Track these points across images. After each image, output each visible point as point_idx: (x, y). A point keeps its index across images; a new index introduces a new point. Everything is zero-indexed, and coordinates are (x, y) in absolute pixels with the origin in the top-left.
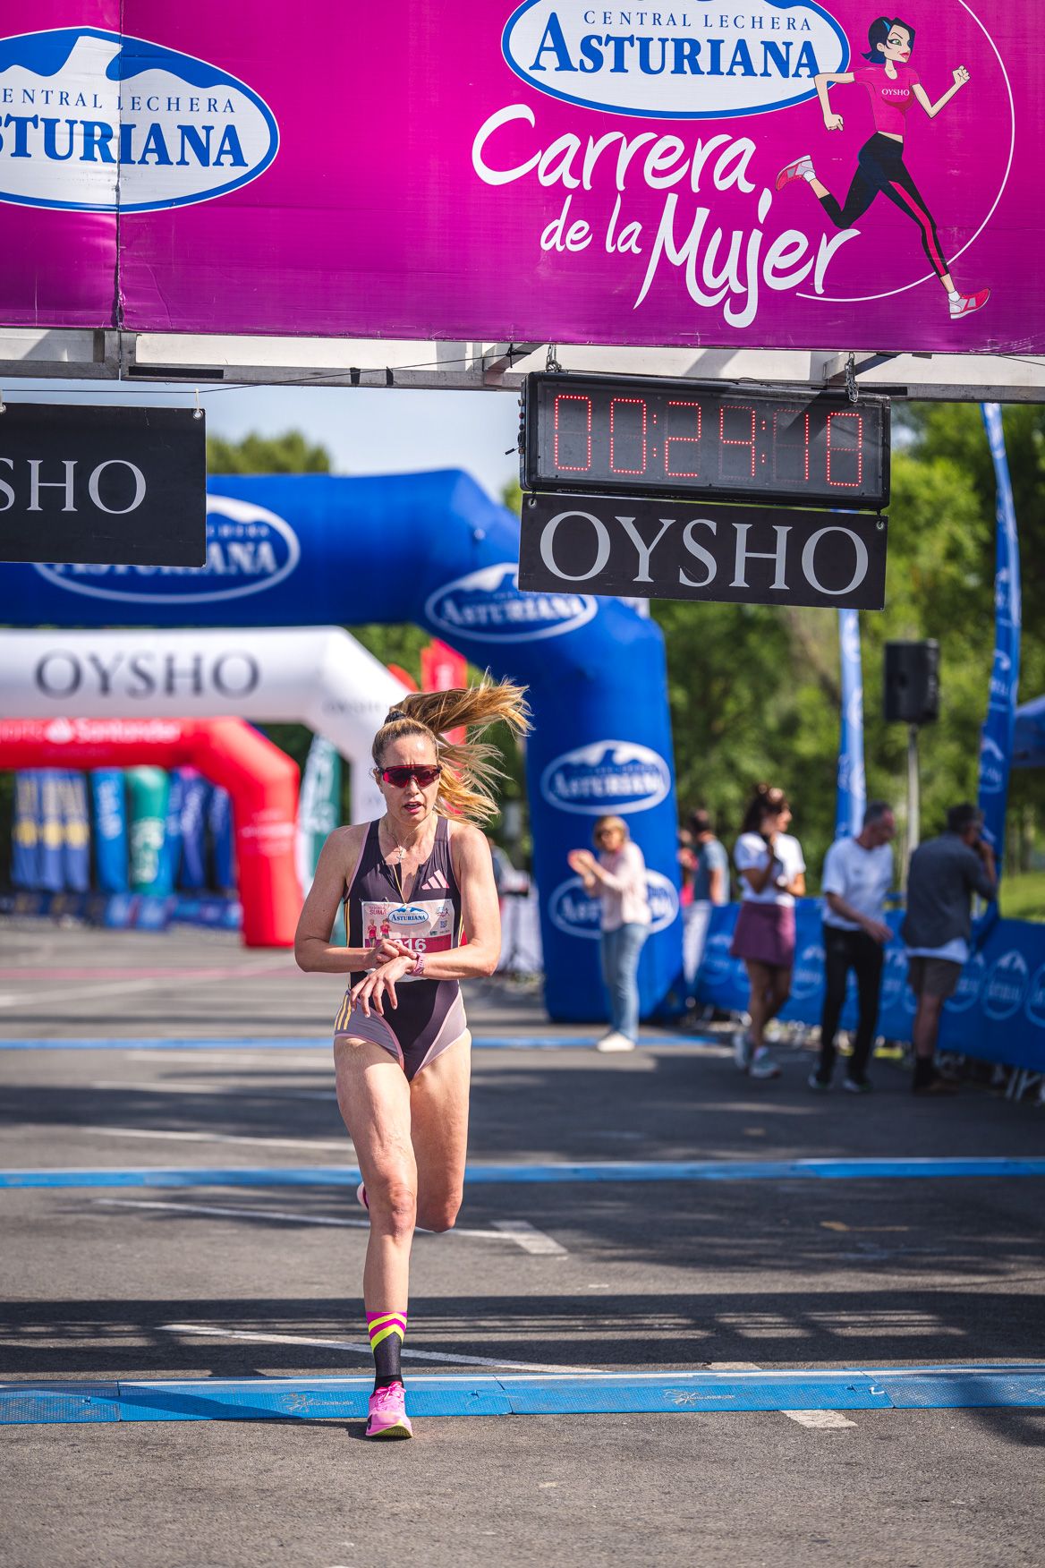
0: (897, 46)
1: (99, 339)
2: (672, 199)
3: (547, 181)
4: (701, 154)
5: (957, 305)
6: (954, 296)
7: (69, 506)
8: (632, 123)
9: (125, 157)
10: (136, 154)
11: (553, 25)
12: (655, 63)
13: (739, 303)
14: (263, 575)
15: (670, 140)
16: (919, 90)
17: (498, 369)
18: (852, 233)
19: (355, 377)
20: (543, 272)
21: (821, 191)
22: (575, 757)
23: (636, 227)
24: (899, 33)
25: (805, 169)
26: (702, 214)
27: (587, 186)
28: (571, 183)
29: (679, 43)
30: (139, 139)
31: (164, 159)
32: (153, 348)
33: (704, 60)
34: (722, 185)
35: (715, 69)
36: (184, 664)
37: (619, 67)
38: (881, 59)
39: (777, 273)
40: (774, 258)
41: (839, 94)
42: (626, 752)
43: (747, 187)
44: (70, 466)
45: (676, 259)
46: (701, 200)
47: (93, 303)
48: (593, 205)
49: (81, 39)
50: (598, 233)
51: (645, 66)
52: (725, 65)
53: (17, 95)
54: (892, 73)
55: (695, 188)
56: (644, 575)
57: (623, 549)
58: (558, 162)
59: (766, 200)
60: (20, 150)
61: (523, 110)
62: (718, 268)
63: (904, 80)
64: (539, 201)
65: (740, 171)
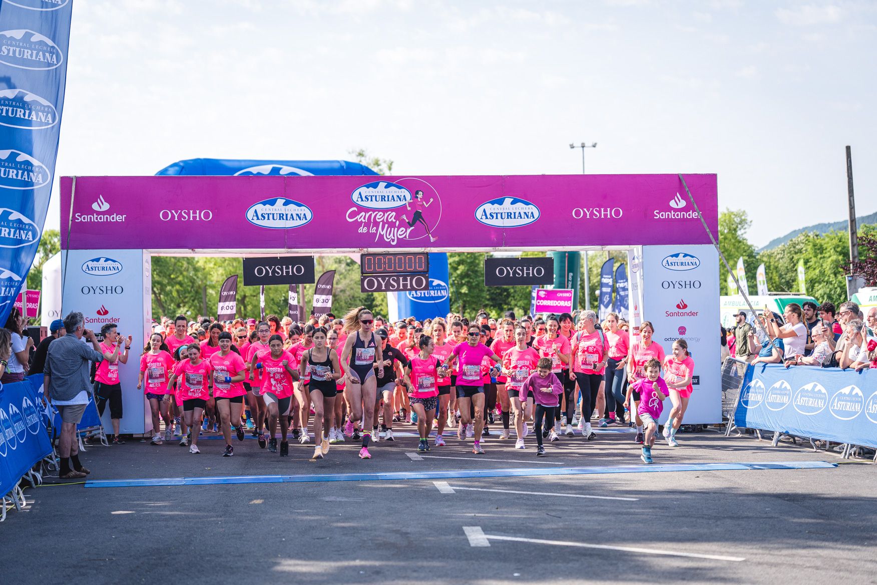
0: (420, 195)
2: (381, 223)
3: (359, 220)
5: (432, 240)
6: (431, 238)
8: (374, 210)
9: (287, 219)
11: (360, 194)
12: (378, 200)
13: (393, 240)
15: (381, 213)
16: (424, 203)
18: (413, 228)
23: (375, 228)
24: (421, 193)
25: (404, 217)
26: (386, 225)
28: (364, 221)
29: (382, 196)
31: (293, 219)
33: (386, 199)
34: (390, 220)
35: (388, 200)
37: (372, 201)
38: (417, 197)
40: (399, 232)
41: (410, 204)
43: (394, 221)
45: (382, 233)
46: (386, 223)
48: (367, 225)
50: (368, 229)
51: (376, 200)
52: (390, 200)
54: (419, 200)
56: (383, 288)
57: (379, 284)
58: (361, 217)
59: (398, 223)
60: (268, 219)
61: (355, 209)
62: (389, 235)
63: (422, 201)
64: (358, 224)
65: (393, 218)
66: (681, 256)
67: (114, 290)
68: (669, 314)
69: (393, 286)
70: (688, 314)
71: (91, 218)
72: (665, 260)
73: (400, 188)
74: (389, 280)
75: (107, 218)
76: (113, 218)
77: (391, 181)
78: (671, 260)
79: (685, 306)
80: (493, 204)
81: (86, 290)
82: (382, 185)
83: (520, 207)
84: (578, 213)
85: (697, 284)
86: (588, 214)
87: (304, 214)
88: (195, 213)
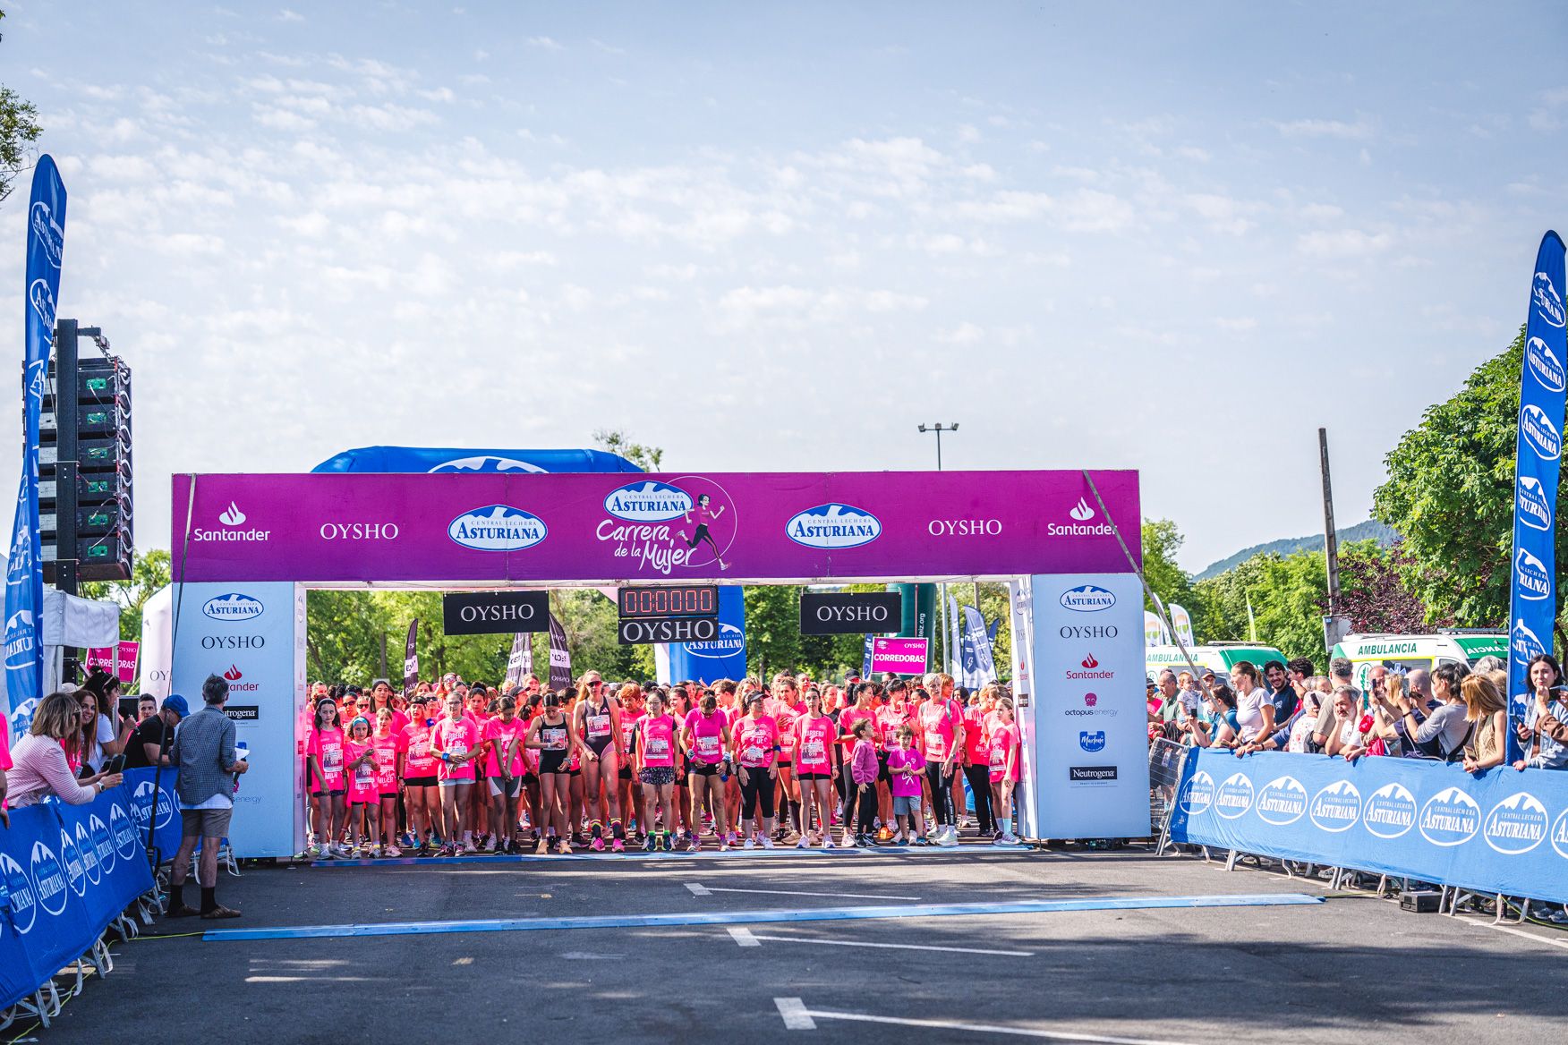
0: (705, 501)
2: (648, 543)
3: (616, 539)
4: (655, 531)
5: (723, 567)
6: (722, 564)
8: (637, 523)
9: (509, 537)
12: (643, 508)
13: (666, 568)
15: (647, 528)
16: (711, 512)
18: (694, 549)
23: (639, 550)
24: (706, 498)
25: (682, 533)
26: (656, 546)
29: (649, 503)
31: (518, 537)
33: (656, 507)
34: (661, 538)
35: (659, 509)
37: (634, 509)
38: (702, 505)
40: (675, 556)
41: (690, 514)
43: (667, 539)
45: (649, 557)
46: (656, 542)
49: (497, 509)
50: (629, 551)
51: (641, 509)
52: (661, 508)
54: (704, 508)
56: (652, 638)
57: (646, 632)
58: (619, 534)
59: (672, 542)
60: (482, 537)
61: (610, 521)
62: (660, 560)
63: (708, 510)
64: (614, 544)
65: (665, 535)
66: (1088, 589)
67: (250, 642)
68: (1071, 676)
69: (666, 635)
70: (1099, 676)
71: (217, 535)
72: (1065, 596)
73: (675, 491)
74: (660, 625)
75: (241, 535)
76: (251, 536)
77: (663, 481)
78: (1072, 595)
79: (1095, 664)
80: (812, 515)
81: (208, 643)
82: (650, 486)
83: (852, 519)
84: (936, 527)
85: (1112, 632)
86: (952, 529)
87: (535, 530)
88: (372, 527)
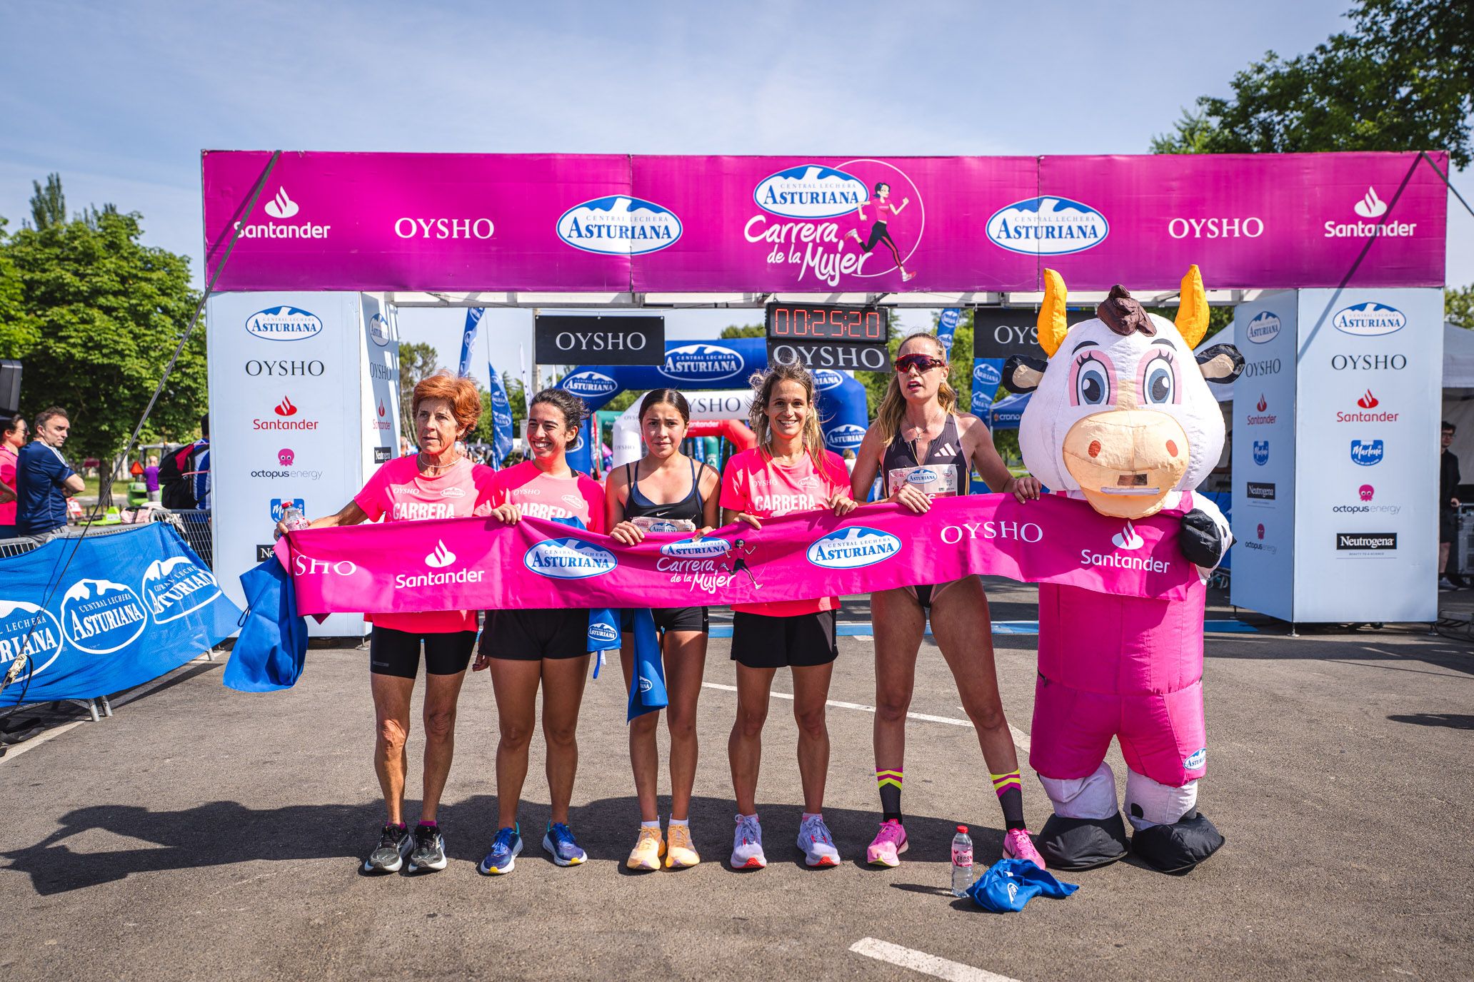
1: (634, 295)
7: (621, 348)
10: (636, 235)
14: (733, 371)
17: (762, 301)
19: (716, 306)
20: (768, 270)
21: (859, 241)
22: (836, 430)
27: (783, 241)
30: (637, 231)
32: (650, 298)
36: (716, 402)
39: (846, 268)
42: (853, 428)
44: (621, 335)
47: (623, 284)
53: (598, 218)
55: (818, 241)
